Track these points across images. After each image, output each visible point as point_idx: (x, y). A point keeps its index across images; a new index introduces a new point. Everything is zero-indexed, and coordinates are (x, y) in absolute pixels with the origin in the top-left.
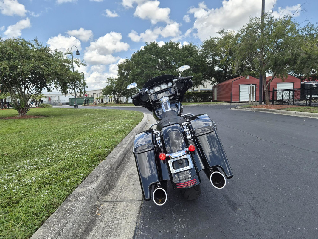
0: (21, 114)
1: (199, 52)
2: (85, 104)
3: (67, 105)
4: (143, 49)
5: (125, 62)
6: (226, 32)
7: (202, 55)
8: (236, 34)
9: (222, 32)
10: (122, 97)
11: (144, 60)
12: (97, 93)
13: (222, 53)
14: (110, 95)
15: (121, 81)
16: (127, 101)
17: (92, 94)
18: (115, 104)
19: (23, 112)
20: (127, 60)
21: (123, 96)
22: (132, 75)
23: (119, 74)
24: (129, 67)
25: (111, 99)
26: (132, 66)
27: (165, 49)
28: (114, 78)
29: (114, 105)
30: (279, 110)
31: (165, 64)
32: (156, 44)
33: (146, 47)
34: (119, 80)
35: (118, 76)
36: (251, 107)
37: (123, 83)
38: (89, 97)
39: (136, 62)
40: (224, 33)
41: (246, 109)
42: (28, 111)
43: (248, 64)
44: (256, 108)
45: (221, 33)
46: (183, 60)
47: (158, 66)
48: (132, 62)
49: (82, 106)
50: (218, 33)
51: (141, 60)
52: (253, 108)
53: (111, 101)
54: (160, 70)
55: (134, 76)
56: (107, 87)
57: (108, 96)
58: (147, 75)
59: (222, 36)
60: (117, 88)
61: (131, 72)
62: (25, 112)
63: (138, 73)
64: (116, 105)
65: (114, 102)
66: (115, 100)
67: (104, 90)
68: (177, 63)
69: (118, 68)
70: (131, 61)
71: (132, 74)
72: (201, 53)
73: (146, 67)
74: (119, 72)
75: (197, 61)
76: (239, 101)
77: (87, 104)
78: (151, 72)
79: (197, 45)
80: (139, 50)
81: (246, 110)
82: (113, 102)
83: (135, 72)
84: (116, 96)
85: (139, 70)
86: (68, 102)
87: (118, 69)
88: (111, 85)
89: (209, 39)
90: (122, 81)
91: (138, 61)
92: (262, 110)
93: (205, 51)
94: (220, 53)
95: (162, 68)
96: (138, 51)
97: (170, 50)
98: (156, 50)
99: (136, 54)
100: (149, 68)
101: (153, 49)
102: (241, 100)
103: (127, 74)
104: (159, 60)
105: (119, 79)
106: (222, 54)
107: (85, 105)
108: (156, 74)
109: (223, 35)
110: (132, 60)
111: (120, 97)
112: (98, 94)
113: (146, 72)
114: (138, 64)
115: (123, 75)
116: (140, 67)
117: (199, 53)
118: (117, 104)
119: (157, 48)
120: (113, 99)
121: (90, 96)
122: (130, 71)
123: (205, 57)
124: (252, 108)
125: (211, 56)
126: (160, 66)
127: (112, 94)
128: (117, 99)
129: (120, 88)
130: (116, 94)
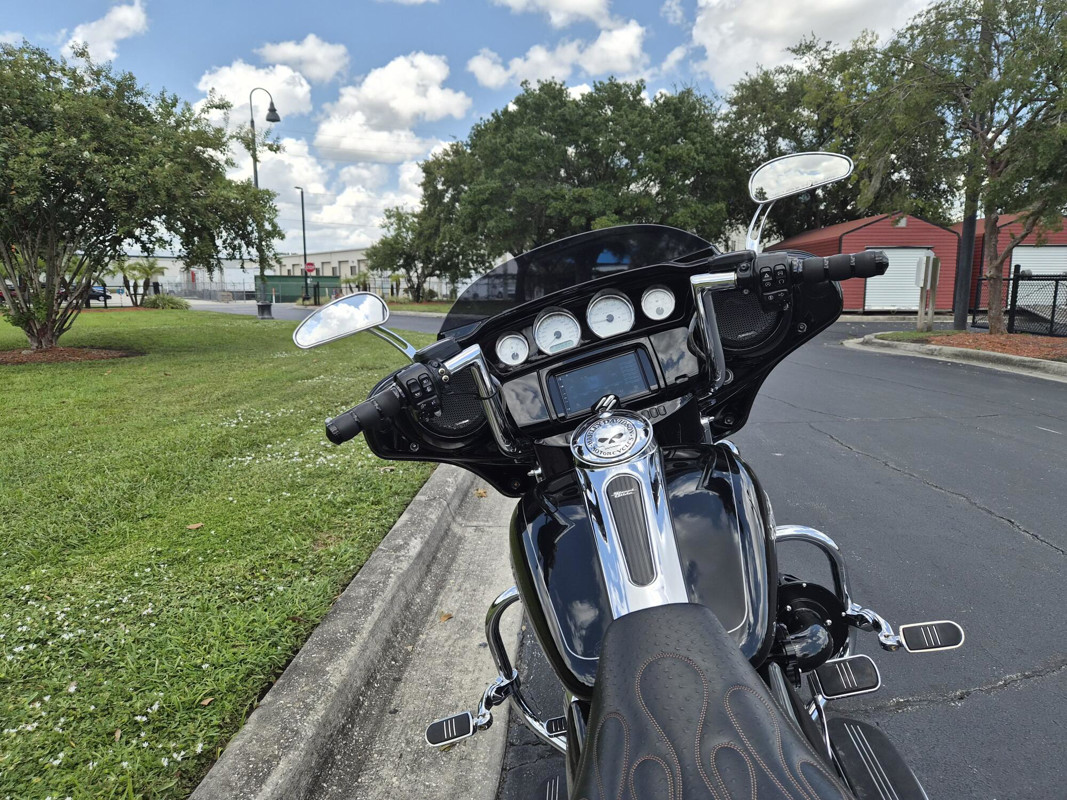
0: (36, 345)
1: (719, 120)
2: (306, 298)
3: (247, 299)
4: (512, 108)
5: (449, 155)
6: (823, 46)
7: (728, 133)
8: (888, 45)
9: (809, 48)
10: (435, 279)
11: (513, 147)
12: (353, 259)
13: (803, 128)
14: (394, 270)
15: (432, 221)
16: (451, 293)
17: (336, 265)
18: (410, 302)
19: (43, 336)
20: (453, 145)
21: (438, 276)
22: (471, 203)
23: (425, 196)
24: (462, 173)
25: (398, 285)
26: (472, 167)
27: (591, 107)
28: (410, 211)
29: (404, 307)
30: (1056, 364)
31: (590, 162)
32: (558, 87)
33: (524, 101)
34: (425, 219)
35: (422, 203)
36: (926, 341)
37: (437, 229)
38: (325, 275)
39: (487, 152)
40: (816, 52)
41: (909, 349)
42: (65, 330)
43: (898, 170)
44: (953, 345)
45: (804, 53)
46: (656, 152)
47: (566, 172)
48: (471, 154)
49: (294, 305)
50: (794, 51)
51: (503, 146)
52: (938, 347)
53: (395, 291)
54: (571, 184)
55: (477, 203)
56: (384, 242)
57: (389, 273)
58: (522, 202)
59: (809, 64)
60: (418, 246)
61: (465, 192)
62: (53, 335)
63: (491, 194)
64: (410, 307)
65: (406, 295)
66: (412, 287)
67: (372, 253)
68: (633, 161)
69: (421, 176)
70: (469, 151)
71: (470, 199)
72: (726, 125)
73: (519, 174)
74: (425, 190)
75: (709, 156)
76: (861, 310)
77: (312, 301)
78: (538, 193)
79: (710, 96)
80: (496, 111)
81: (910, 354)
82: (402, 295)
83: (481, 192)
84: (413, 275)
85: (495, 184)
86: (253, 289)
87: (423, 180)
88: (398, 235)
89: (755, 74)
90: (436, 222)
91: (494, 151)
92: (978, 358)
93: (741, 118)
94: (796, 128)
95: (578, 176)
96: (493, 115)
97: (609, 113)
98: (559, 115)
99: (485, 125)
100: (534, 176)
101: (548, 105)
102: (870, 305)
103: (454, 199)
104: (571, 151)
105: (424, 216)
106: (802, 132)
107: (307, 302)
108: (556, 199)
109: (812, 58)
110: (473, 146)
111: (428, 279)
112: (356, 264)
113: (519, 192)
114: (492, 158)
115: (440, 202)
116: (498, 171)
117: (716, 125)
118: (417, 302)
119: (564, 104)
120: (404, 285)
121: (328, 272)
122: (466, 188)
123: (741, 140)
124: (933, 347)
125: (762, 138)
126: (574, 172)
127: (400, 267)
128: (418, 285)
129: (427, 247)
130: (415, 266)
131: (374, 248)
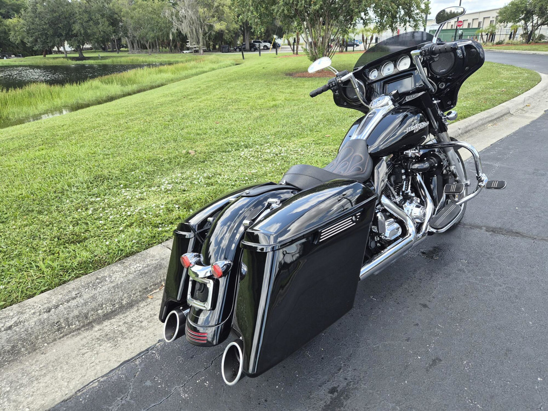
10: (545, 27)
12: (493, 16)
14: (515, 22)
17: (481, 20)
25: (516, 32)
38: (473, 27)
53: (513, 36)
57: (510, 24)
65: (522, 39)
66: (527, 33)
67: (503, 12)
82: (516, 39)
84: (531, 25)
111: (540, 27)
118: (527, 43)
120: (521, 31)
121: (475, 25)
127: (520, 20)
128: (531, 32)
129: (542, 5)
130: (533, 19)
131: (505, 7)
